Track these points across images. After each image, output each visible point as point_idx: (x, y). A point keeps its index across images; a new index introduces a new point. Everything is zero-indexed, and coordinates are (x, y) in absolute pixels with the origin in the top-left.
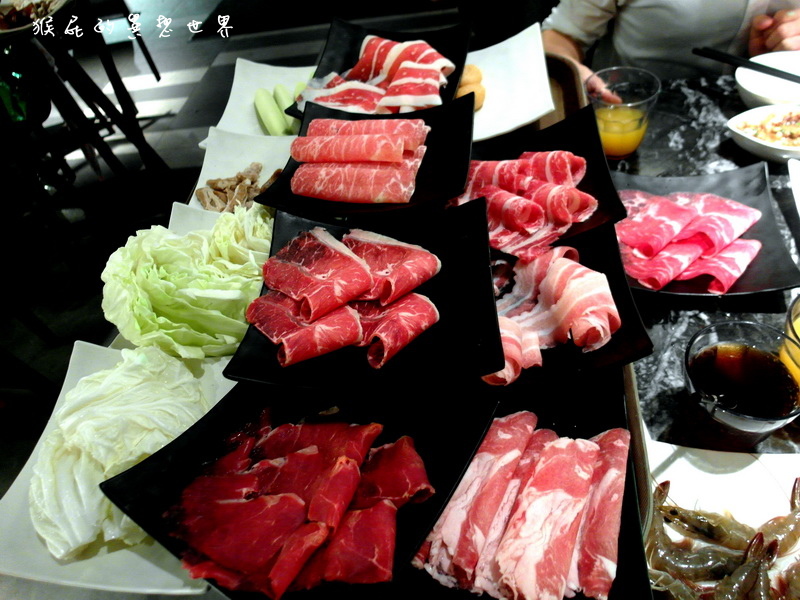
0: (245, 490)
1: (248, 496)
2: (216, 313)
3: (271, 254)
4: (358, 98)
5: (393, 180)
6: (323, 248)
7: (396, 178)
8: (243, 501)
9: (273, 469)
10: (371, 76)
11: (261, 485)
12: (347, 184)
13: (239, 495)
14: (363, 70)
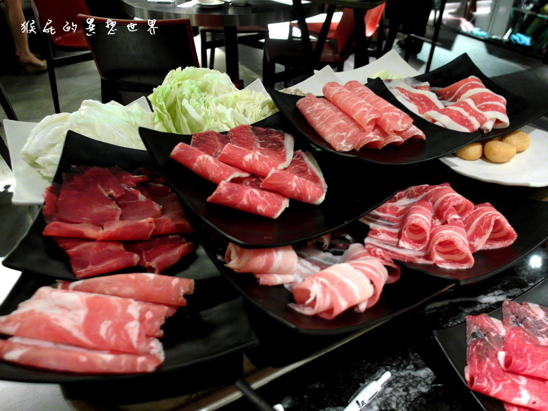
0: (112, 191)
1: (110, 196)
2: (185, 120)
3: (252, 125)
4: (422, 103)
5: (344, 134)
6: (282, 146)
7: (347, 135)
8: (106, 195)
9: (136, 198)
10: (451, 99)
11: (121, 198)
12: (322, 119)
13: (107, 191)
14: (448, 92)
